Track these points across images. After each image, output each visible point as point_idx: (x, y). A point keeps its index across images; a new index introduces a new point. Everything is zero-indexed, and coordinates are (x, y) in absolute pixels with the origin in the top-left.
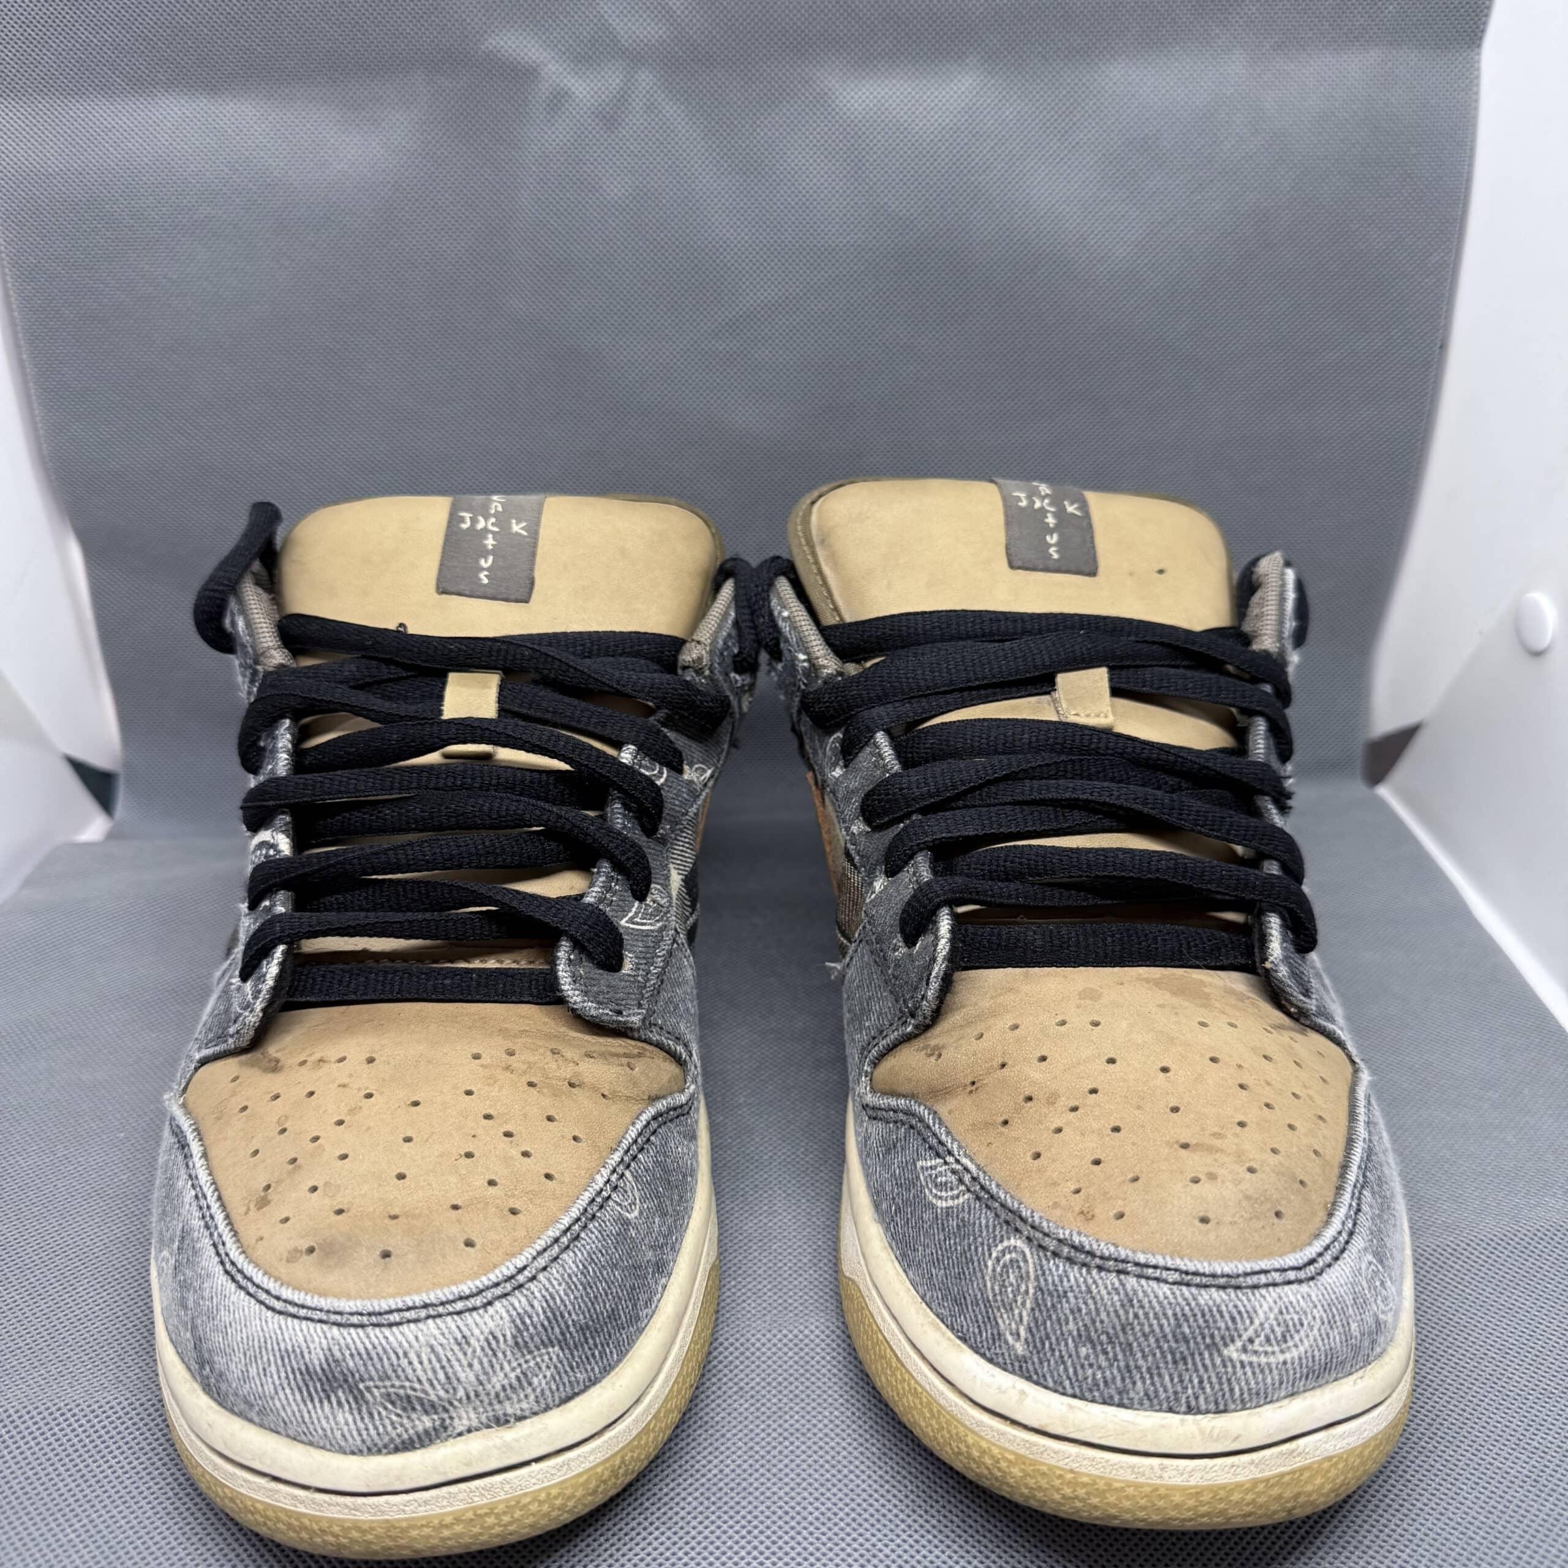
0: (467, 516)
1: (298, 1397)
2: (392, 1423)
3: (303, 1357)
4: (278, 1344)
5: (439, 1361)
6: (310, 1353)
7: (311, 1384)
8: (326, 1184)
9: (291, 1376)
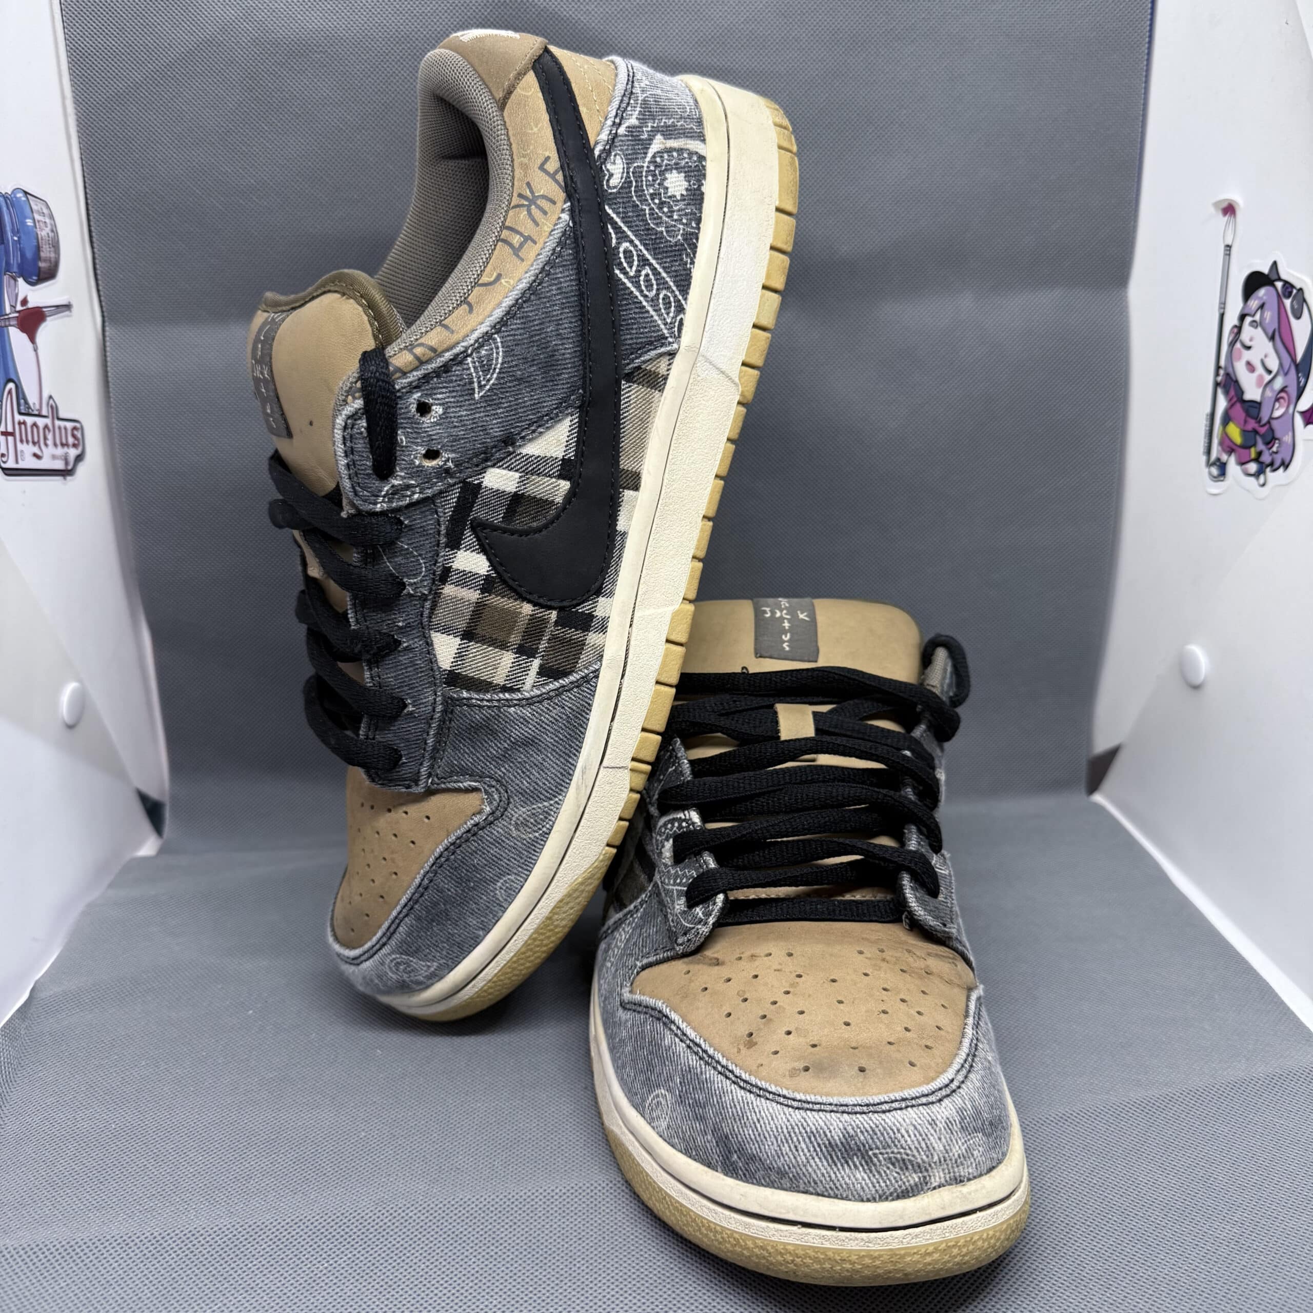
0: (768, 609)
1: (825, 1163)
2: (895, 1178)
3: (826, 1136)
4: (804, 1129)
5: (921, 1135)
6: (830, 1132)
7: (833, 1154)
8: (797, 1029)
9: (818, 1149)
